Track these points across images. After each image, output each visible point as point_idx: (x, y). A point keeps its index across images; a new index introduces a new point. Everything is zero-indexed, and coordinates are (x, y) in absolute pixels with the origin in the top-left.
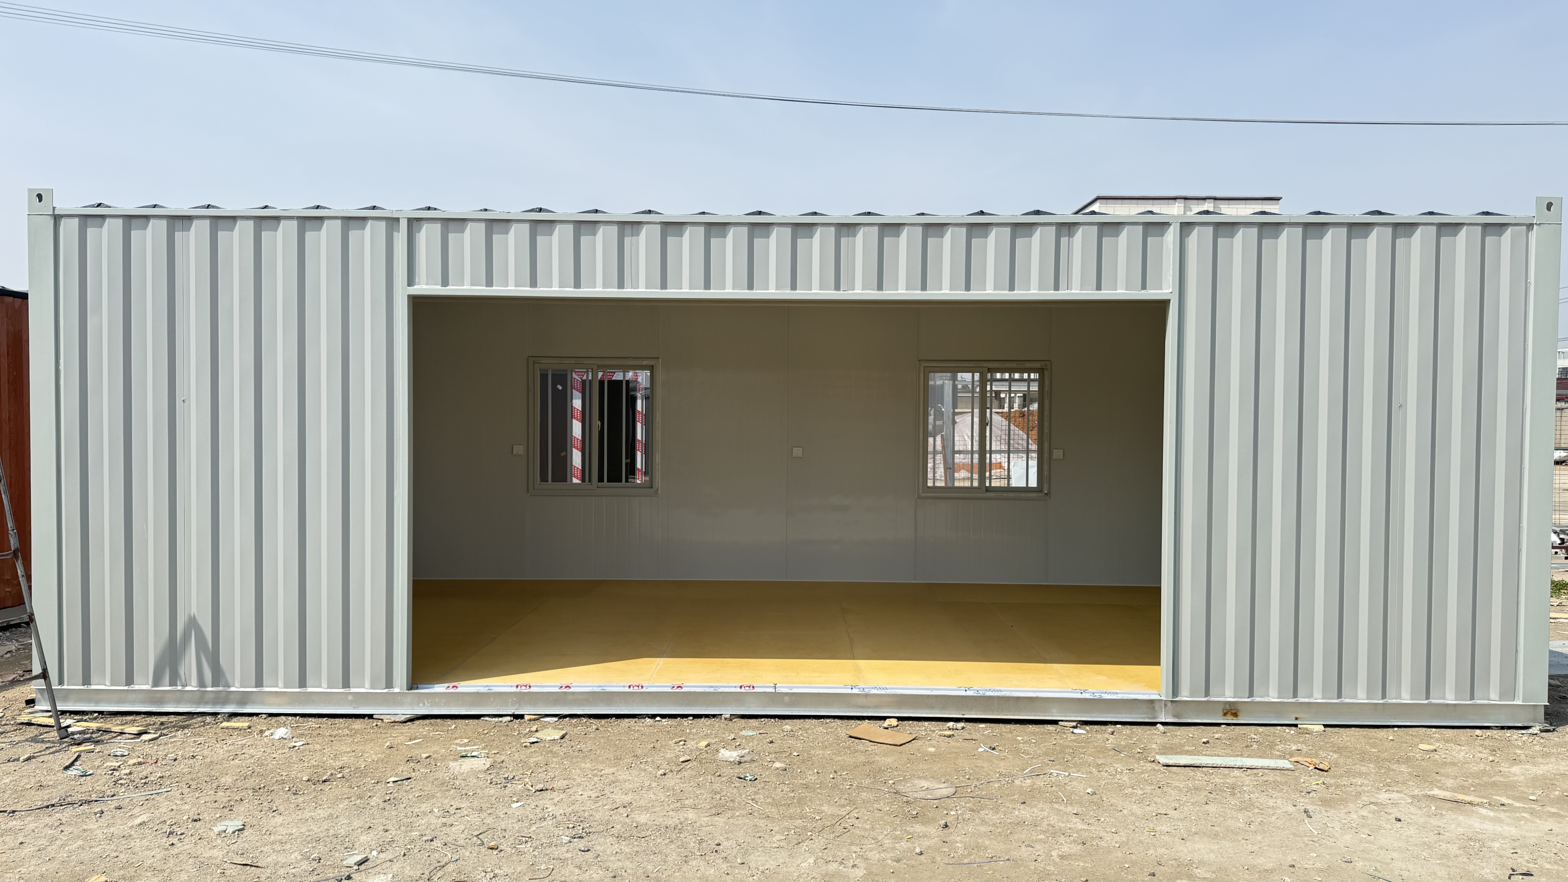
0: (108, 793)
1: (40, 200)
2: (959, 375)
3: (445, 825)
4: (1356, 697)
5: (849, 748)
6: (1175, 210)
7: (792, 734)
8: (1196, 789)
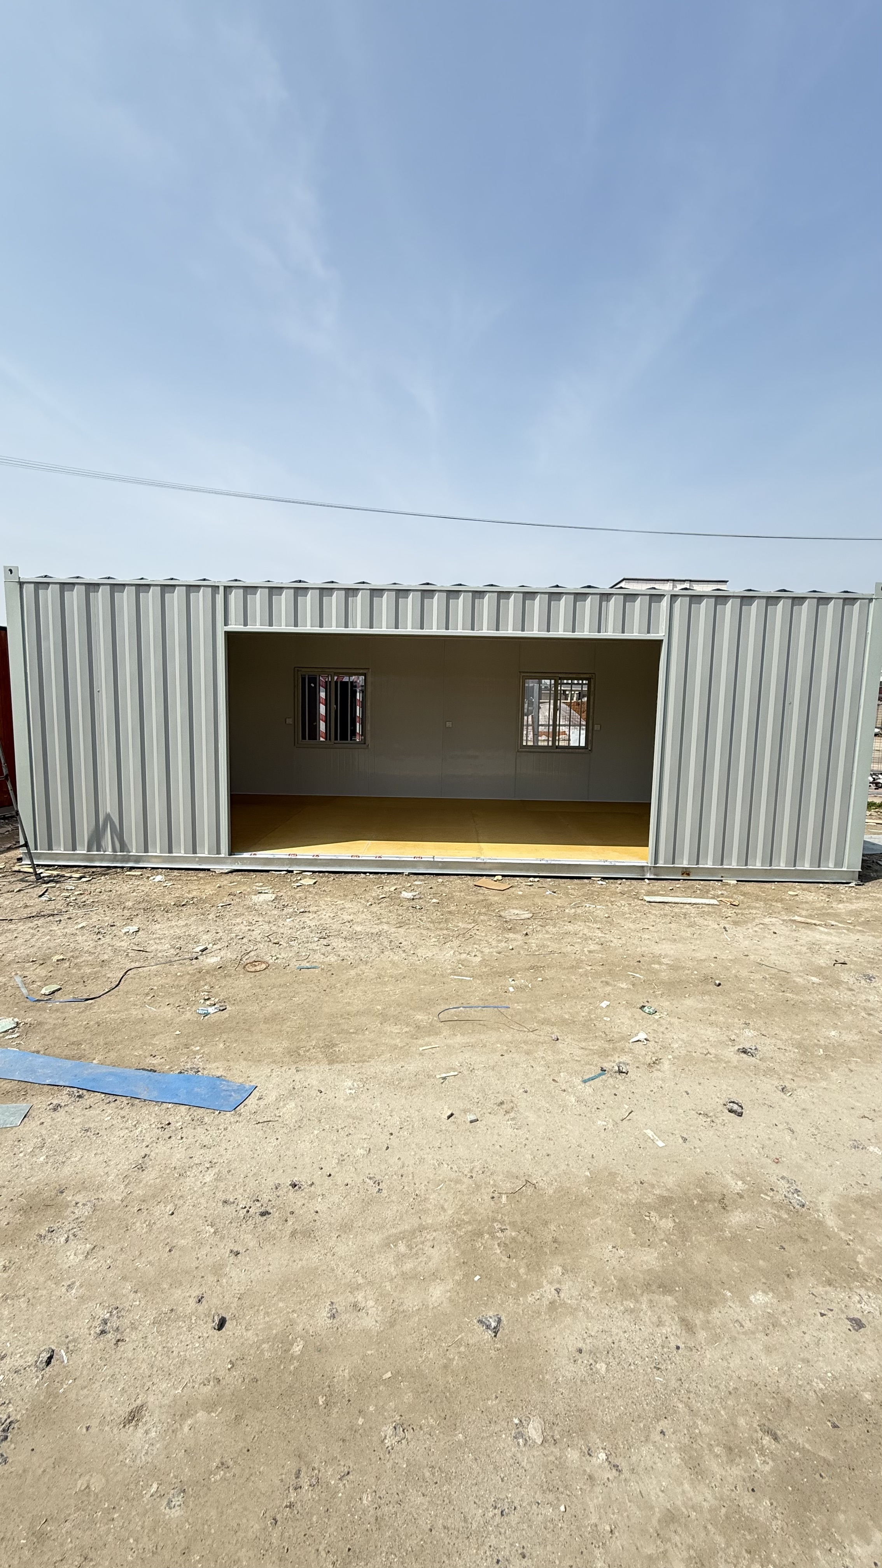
0: (64, 910)
1: (11, 573)
2: (543, 681)
3: (249, 930)
4: (755, 866)
5: (474, 892)
6: (667, 587)
7: (442, 884)
8: (665, 915)
